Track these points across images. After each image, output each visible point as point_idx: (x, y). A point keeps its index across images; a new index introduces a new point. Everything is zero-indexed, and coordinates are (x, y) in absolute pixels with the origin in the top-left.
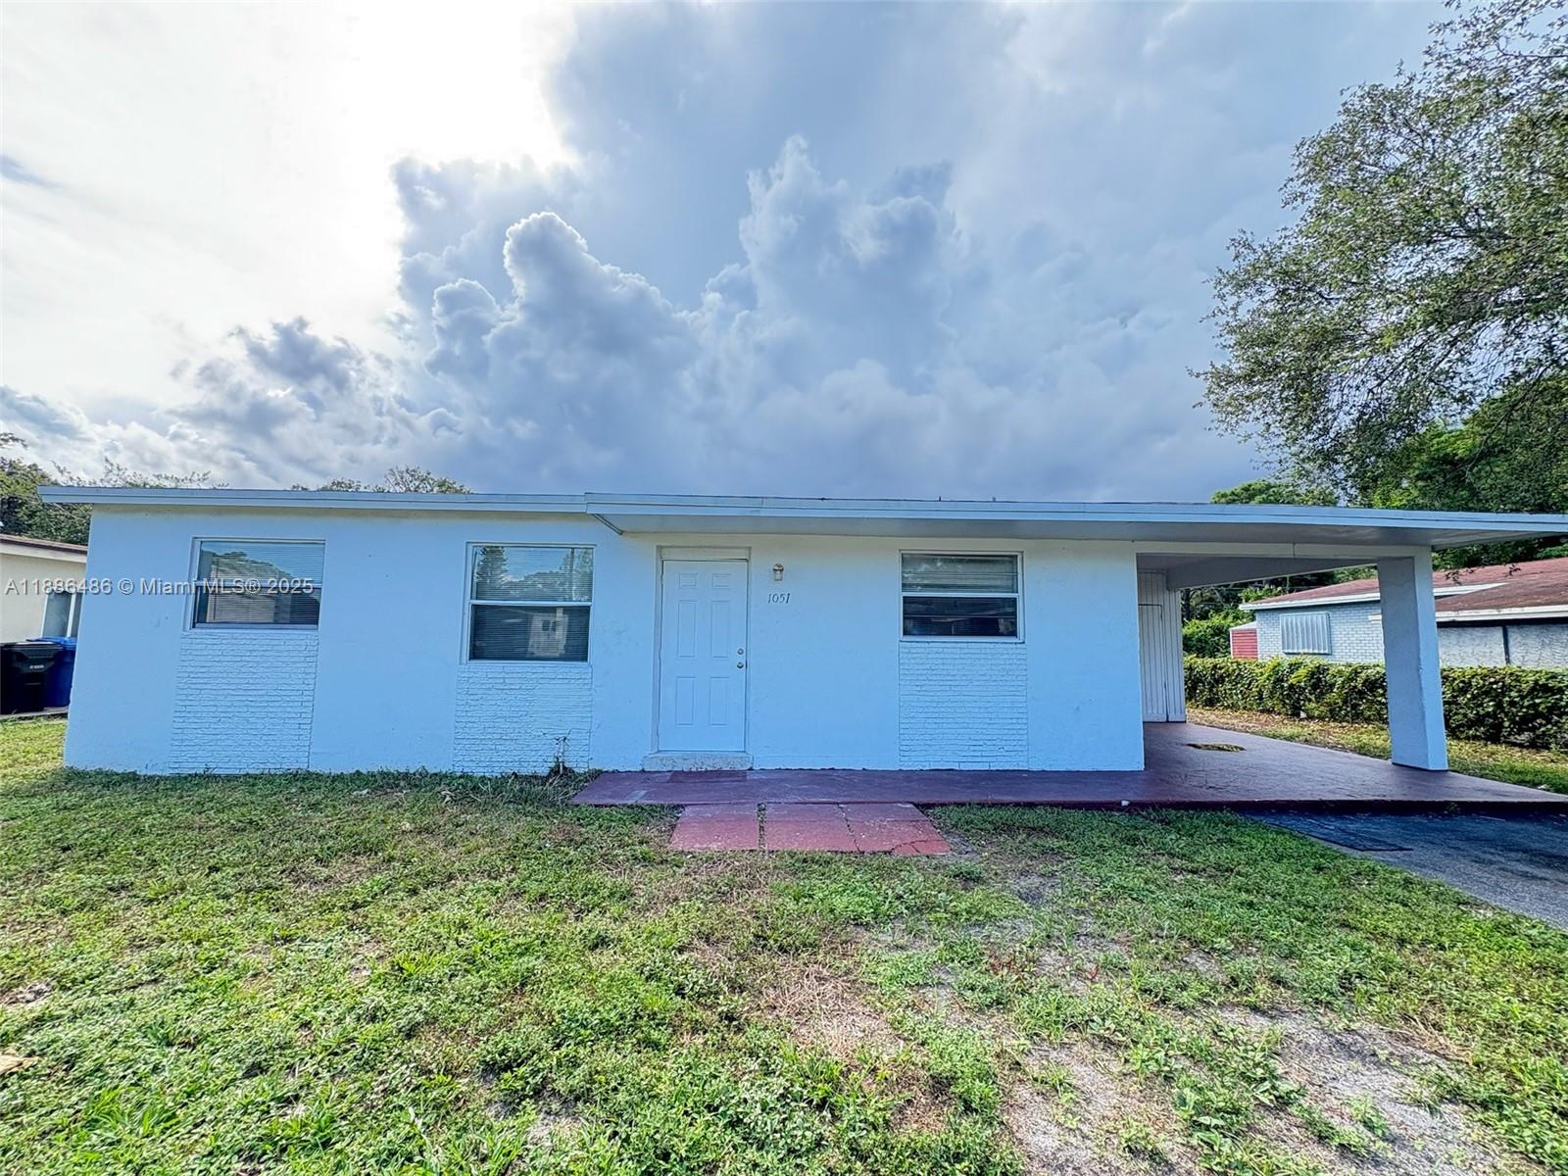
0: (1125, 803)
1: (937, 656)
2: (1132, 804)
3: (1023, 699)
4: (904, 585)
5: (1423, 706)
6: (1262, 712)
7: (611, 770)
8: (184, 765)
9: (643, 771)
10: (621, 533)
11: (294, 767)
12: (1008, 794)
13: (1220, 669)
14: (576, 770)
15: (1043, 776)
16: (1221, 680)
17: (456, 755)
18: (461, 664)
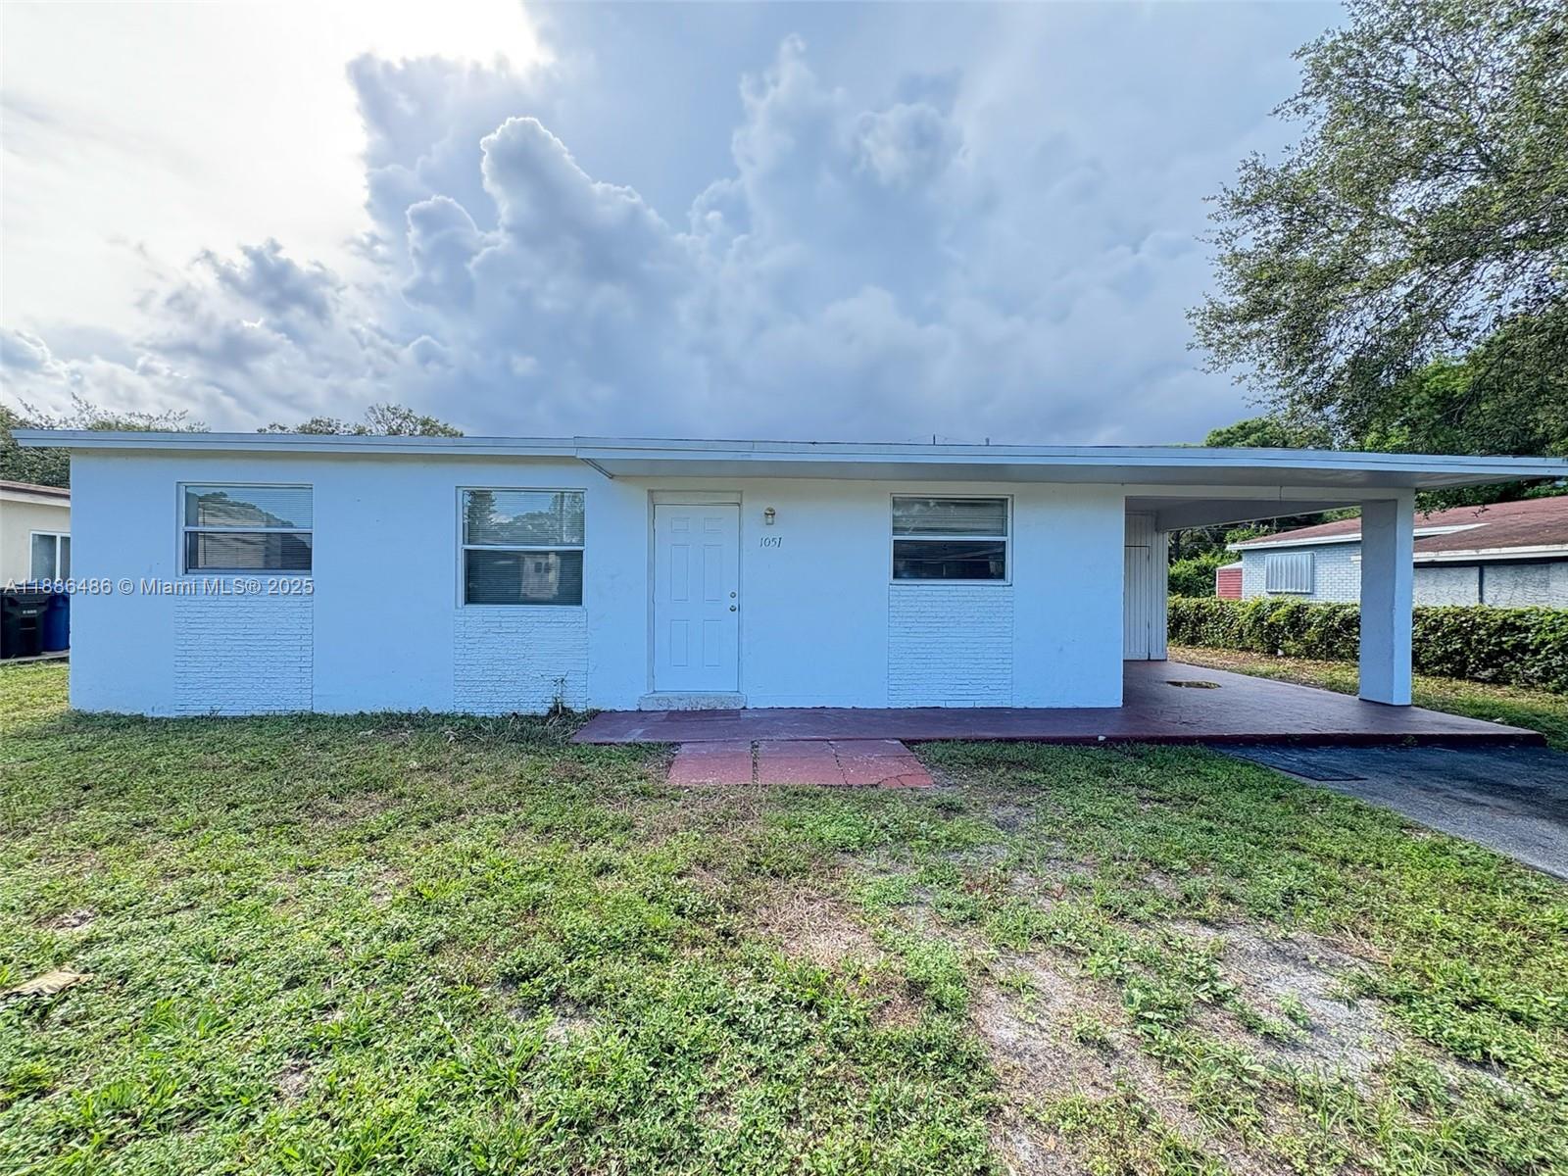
0: (1101, 738)
1: (927, 599)
2: (1109, 739)
3: (1010, 640)
4: (895, 529)
5: (1392, 645)
6: (1242, 650)
7: (608, 709)
8: (191, 707)
9: (640, 710)
10: (612, 477)
11: (298, 709)
12: (991, 731)
13: (1204, 608)
14: (575, 710)
15: (1026, 713)
16: (1203, 620)
17: (456, 697)
18: (457, 608)
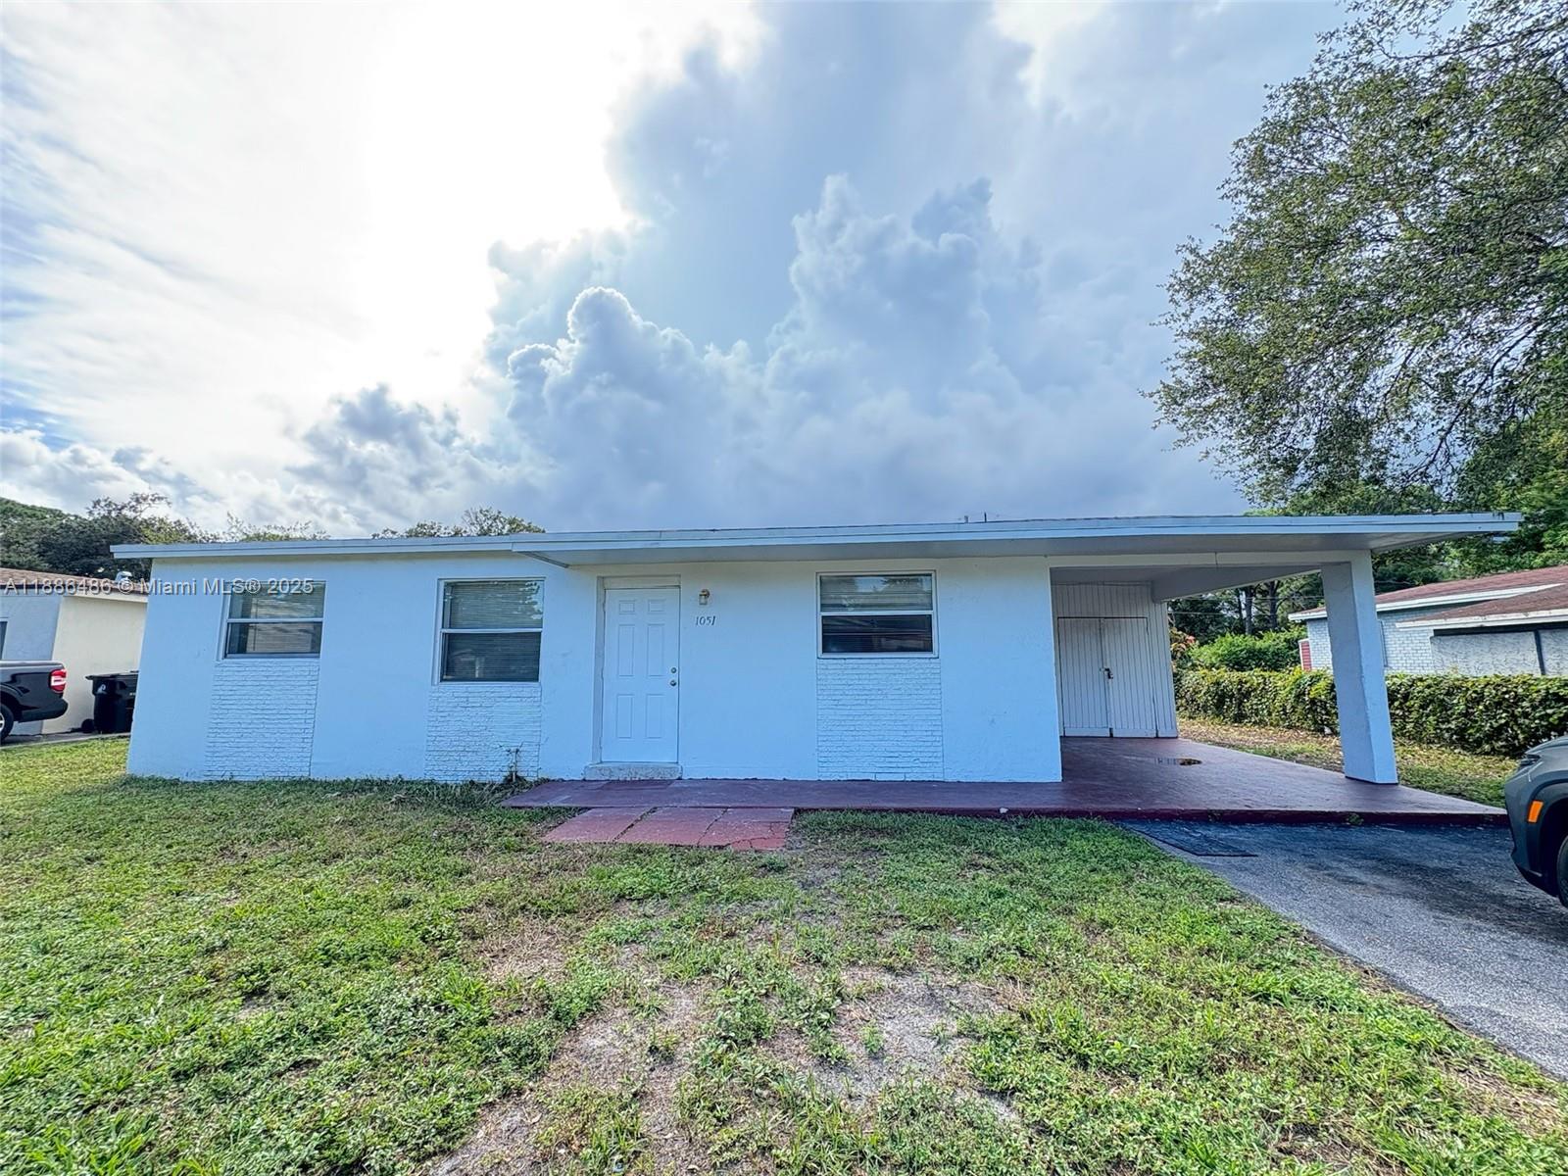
0: (1003, 810)
1: (854, 672)
2: (1010, 811)
3: (938, 712)
4: (822, 605)
5: (1366, 717)
6: (1289, 727)
7: (557, 778)
8: (215, 773)
9: (584, 780)
10: (567, 566)
11: (298, 775)
12: (894, 802)
14: (528, 779)
15: (959, 787)
17: (427, 765)
18: (433, 684)
